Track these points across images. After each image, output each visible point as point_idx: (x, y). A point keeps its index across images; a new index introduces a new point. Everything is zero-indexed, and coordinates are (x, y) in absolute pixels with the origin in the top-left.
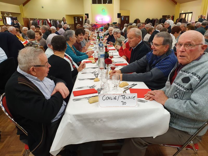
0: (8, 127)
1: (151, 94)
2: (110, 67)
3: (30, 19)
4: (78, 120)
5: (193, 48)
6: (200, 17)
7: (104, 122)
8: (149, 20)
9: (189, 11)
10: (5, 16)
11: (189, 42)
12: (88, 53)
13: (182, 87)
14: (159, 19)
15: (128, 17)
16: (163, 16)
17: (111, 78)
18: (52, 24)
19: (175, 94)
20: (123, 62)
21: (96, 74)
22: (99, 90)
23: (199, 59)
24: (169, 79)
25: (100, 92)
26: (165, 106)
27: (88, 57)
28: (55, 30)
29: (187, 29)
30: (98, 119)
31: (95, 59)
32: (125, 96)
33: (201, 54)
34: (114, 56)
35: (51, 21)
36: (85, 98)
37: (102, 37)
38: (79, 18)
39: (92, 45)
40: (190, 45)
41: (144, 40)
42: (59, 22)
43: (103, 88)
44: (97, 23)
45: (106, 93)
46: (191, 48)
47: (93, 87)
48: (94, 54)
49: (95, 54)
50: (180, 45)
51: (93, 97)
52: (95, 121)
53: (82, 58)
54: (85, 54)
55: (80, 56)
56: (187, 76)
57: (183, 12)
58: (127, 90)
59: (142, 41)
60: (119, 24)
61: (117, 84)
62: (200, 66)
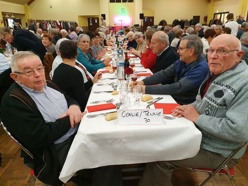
0: (10, 149)
1: (180, 110)
2: (130, 78)
3: (36, 20)
4: (93, 141)
5: (227, 55)
6: (238, 18)
7: (124, 142)
8: (178, 21)
9: (225, 11)
10: (7, 17)
11: (222, 48)
12: (104, 61)
13: (214, 102)
14: (189, 20)
15: (153, 18)
16: (194, 17)
17: (132, 91)
18: (62, 27)
19: (206, 110)
20: (146, 71)
21: (115, 86)
22: (117, 104)
23: (235, 68)
24: (199, 92)
25: (119, 107)
26: (196, 124)
27: (104, 66)
28: (66, 34)
29: (223, 32)
30: (116, 139)
31: (113, 68)
32: (148, 112)
33: (236, 62)
34: (135, 65)
35: (62, 23)
36: (102, 114)
37: (121, 42)
38: (94, 19)
39: (110, 52)
40: (223, 51)
41: (172, 45)
42: (71, 24)
43: (122, 102)
44: (116, 26)
45: (126, 109)
46: (225, 54)
47: (111, 102)
48: (111, 62)
49: (113, 62)
50: (212, 51)
51: (111, 113)
52: (113, 142)
53: (98, 67)
54: (101, 62)
55: (96, 65)
56: (220, 89)
57: (217, 12)
58: (151, 104)
59: (168, 46)
60: (141, 26)
61: (139, 97)
62: (235, 78)
